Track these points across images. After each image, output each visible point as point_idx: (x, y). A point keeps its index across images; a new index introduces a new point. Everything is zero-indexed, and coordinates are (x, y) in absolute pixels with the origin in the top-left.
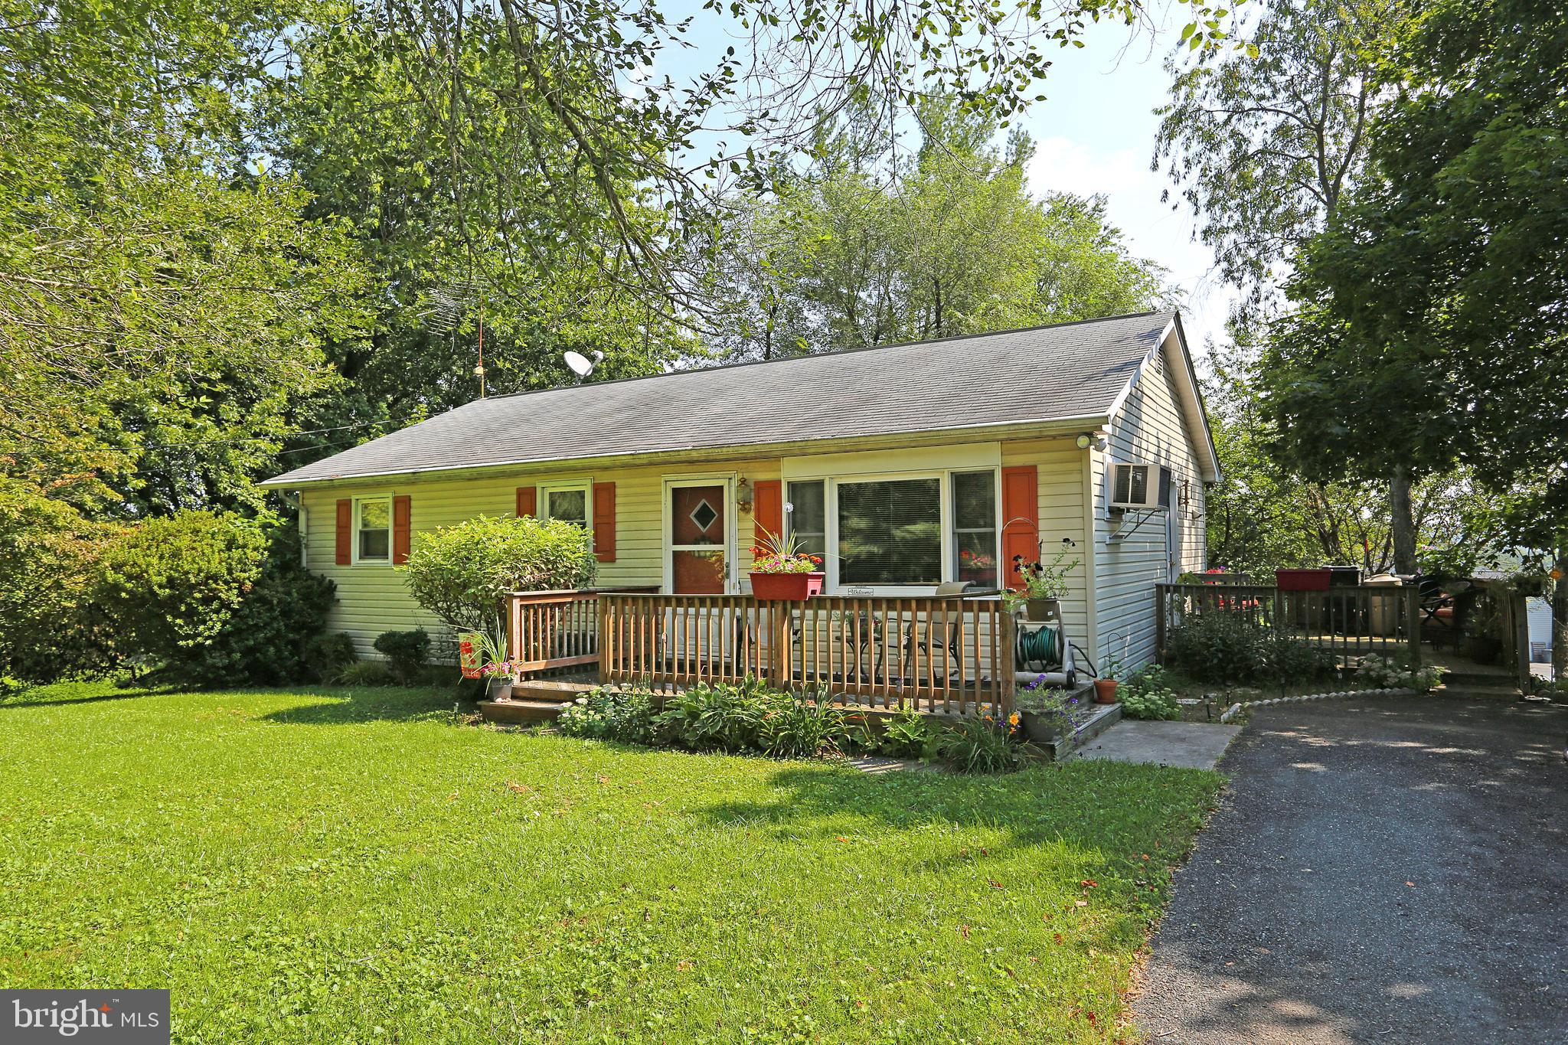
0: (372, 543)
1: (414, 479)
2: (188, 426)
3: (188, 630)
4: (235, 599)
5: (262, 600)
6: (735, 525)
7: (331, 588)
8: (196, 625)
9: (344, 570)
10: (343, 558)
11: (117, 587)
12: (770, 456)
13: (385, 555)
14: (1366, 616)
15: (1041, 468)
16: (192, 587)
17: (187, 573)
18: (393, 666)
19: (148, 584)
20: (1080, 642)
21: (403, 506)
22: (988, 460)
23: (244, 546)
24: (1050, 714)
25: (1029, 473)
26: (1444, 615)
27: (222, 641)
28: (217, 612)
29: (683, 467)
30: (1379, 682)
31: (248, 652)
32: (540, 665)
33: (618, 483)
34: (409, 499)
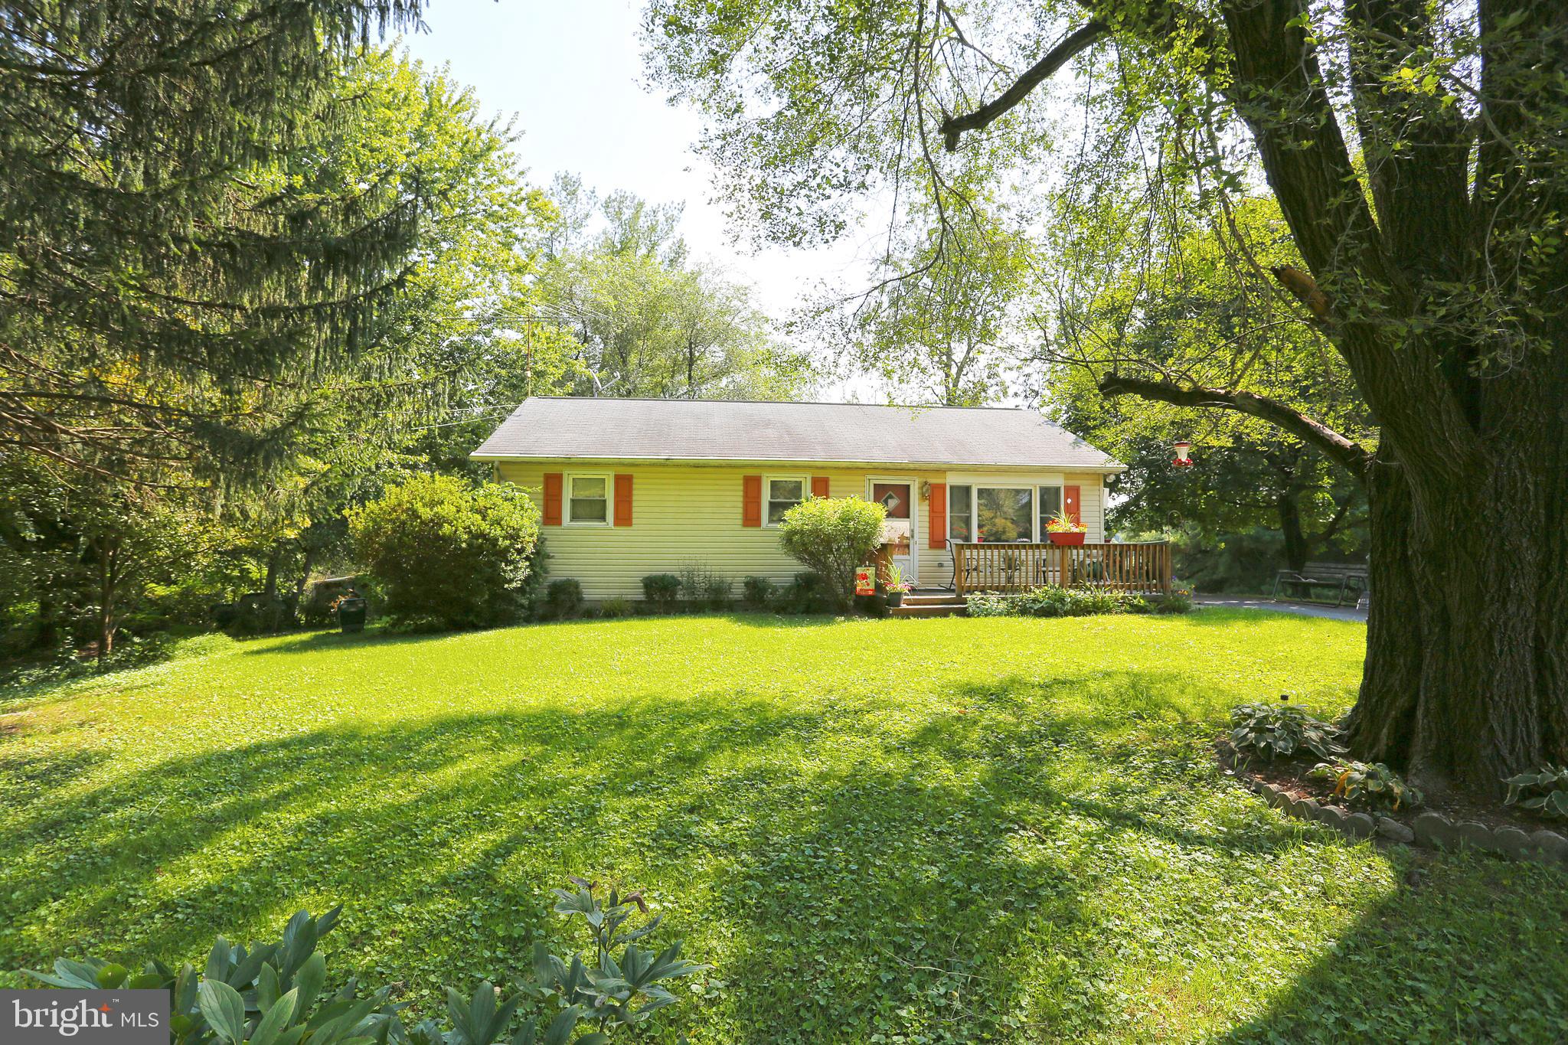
6: (917, 508)
9: (552, 529)
10: (552, 519)
12: (941, 471)
13: (602, 519)
15: (1081, 488)
21: (624, 484)
22: (1058, 481)
25: (1076, 489)
29: (881, 473)
33: (831, 478)
34: (627, 475)
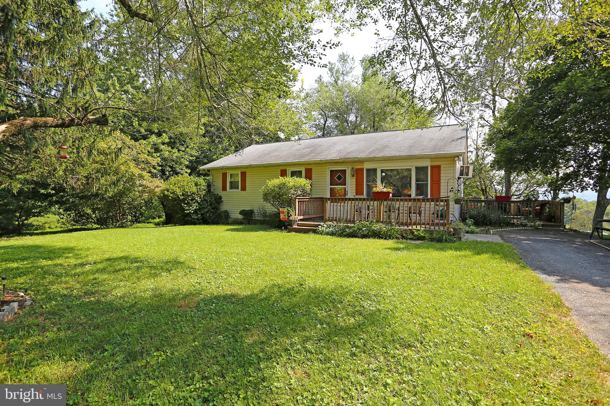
0: (234, 186)
1: (250, 167)
2: (170, 152)
3: (187, 208)
4: (199, 200)
5: (205, 200)
6: (350, 181)
7: (220, 198)
8: (189, 207)
9: (224, 192)
10: (224, 189)
11: (168, 196)
12: (361, 161)
13: (238, 188)
14: (510, 209)
15: (442, 166)
16: (188, 196)
17: (187, 192)
18: (244, 219)
19: (176, 195)
20: (452, 213)
21: (244, 175)
22: (427, 163)
23: (200, 185)
24: (460, 229)
25: (439, 167)
26: (537, 209)
27: (196, 211)
28: (194, 203)
29: (333, 164)
30: (525, 226)
31: (202, 214)
32: (302, 217)
33: (313, 168)
34: (246, 172)
